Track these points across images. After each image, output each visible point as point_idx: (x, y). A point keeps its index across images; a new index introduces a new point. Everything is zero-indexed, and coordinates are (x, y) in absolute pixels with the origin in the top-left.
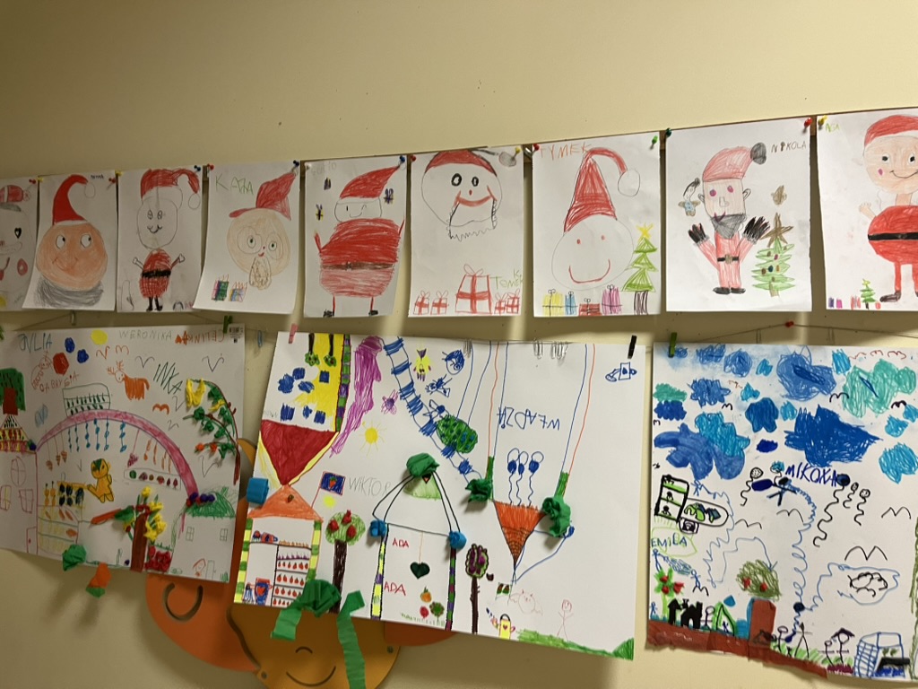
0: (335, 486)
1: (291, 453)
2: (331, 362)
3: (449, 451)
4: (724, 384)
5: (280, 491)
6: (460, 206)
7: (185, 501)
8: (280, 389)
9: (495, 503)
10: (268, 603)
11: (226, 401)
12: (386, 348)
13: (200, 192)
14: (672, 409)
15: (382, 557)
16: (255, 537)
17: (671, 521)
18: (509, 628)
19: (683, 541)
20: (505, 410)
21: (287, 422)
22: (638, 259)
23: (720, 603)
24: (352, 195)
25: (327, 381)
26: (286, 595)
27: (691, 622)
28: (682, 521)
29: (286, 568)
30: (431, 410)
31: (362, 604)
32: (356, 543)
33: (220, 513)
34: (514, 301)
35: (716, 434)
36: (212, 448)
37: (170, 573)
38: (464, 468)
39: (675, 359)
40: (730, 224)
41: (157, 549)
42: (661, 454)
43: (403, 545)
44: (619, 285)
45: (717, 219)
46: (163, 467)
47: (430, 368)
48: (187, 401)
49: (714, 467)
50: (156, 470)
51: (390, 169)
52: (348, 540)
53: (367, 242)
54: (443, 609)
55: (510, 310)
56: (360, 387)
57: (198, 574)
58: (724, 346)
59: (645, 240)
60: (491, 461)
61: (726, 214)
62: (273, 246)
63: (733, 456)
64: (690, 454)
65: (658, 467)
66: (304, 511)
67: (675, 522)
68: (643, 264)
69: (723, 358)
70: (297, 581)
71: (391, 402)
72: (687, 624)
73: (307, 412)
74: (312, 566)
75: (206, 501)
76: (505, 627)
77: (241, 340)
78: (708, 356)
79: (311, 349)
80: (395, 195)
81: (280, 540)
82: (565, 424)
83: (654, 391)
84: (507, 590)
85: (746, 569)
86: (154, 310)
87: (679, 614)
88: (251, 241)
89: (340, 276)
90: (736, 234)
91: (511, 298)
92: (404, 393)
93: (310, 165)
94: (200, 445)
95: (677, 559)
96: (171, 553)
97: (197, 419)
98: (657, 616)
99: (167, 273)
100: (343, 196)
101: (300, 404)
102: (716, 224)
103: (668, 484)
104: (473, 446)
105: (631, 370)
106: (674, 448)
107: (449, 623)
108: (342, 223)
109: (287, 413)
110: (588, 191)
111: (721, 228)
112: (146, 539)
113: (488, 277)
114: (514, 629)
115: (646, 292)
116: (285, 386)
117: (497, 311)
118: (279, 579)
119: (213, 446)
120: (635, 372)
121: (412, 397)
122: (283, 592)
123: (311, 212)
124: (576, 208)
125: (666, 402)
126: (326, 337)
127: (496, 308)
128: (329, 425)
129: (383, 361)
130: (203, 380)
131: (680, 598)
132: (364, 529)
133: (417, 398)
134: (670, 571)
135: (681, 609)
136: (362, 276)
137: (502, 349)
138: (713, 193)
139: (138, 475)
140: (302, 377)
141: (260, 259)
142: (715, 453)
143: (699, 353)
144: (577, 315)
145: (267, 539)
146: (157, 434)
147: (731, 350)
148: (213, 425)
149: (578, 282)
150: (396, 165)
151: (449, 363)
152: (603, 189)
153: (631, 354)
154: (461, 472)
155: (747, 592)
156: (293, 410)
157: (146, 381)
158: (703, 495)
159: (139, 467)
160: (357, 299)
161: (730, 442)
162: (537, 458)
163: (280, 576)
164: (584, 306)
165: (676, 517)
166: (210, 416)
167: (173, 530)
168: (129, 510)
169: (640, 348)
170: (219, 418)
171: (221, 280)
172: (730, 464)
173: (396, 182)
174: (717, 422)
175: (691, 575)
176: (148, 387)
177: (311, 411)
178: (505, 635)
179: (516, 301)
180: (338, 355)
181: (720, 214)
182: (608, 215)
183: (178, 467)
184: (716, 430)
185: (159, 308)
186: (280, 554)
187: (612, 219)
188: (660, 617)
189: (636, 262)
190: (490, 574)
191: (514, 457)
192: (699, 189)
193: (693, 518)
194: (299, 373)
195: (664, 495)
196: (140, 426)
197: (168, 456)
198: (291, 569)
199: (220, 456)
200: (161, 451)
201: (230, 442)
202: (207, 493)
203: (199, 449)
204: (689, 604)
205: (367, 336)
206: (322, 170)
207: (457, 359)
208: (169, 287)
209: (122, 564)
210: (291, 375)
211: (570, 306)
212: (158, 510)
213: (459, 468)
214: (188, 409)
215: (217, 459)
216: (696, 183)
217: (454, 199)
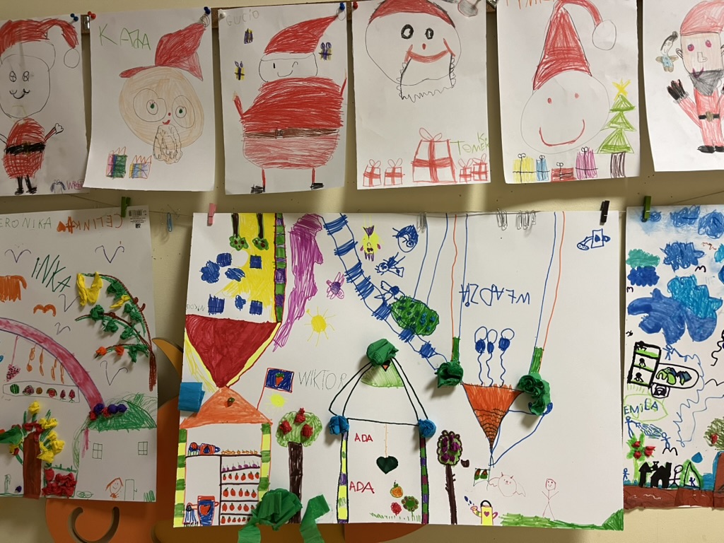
0: (283, 383)
1: (225, 350)
2: (263, 245)
3: (407, 335)
4: (698, 247)
5: (217, 394)
6: (413, 61)
7: (88, 414)
8: (204, 278)
9: (464, 385)
10: (215, 522)
11: (131, 296)
12: (327, 226)
13: (79, 47)
14: (646, 276)
15: (343, 455)
16: (191, 449)
17: (643, 387)
18: (491, 514)
19: (655, 406)
20: (468, 287)
21: (218, 316)
22: (615, 117)
23: (688, 461)
24: (279, 50)
25: (259, 266)
26: (236, 511)
27: (660, 482)
28: (654, 386)
29: (233, 480)
30: (383, 292)
31: (326, 509)
32: (313, 443)
33: (136, 424)
34: (480, 168)
35: (689, 298)
36: (117, 351)
37: (76, 496)
38: (427, 351)
39: (648, 223)
40: (709, 81)
41: (56, 472)
42: (633, 321)
43: (367, 440)
44: (594, 147)
45: (695, 75)
46: (53, 377)
47: (379, 247)
48: (80, 298)
49: (686, 331)
50: (46, 383)
51: (327, 19)
52: (303, 441)
53: (300, 105)
54: (417, 503)
55: (477, 177)
56: (299, 272)
57: (114, 496)
58: (699, 208)
59: (622, 97)
60: (456, 342)
61: (705, 70)
62: (181, 111)
63: (705, 318)
64: (663, 318)
65: (631, 334)
66: (249, 414)
67: (647, 388)
68: (619, 124)
69: (698, 220)
70: (247, 493)
71: (336, 286)
72: (657, 485)
73: (240, 302)
74: (264, 475)
75: (115, 413)
76: (487, 514)
77: (146, 226)
78: (682, 219)
79: (236, 231)
80: (333, 50)
81: (223, 449)
82: (536, 298)
83: (627, 257)
84: (485, 475)
85: (714, 426)
86: (26, 193)
87: (649, 476)
88: (152, 106)
89: (270, 146)
90: (715, 90)
91: (477, 164)
92: (351, 275)
93: (224, 13)
94: (101, 349)
95: (649, 423)
96: (75, 474)
97: (95, 319)
98: (629, 481)
99: (40, 147)
100: (269, 50)
101: (230, 294)
102: (695, 80)
103: (641, 351)
104: (434, 327)
105: (604, 237)
106: (646, 315)
107: (425, 517)
108: (268, 84)
109: (217, 305)
110: (559, 44)
111: (700, 84)
112: (40, 461)
113: (448, 141)
114: (497, 514)
115: (623, 153)
116: (210, 274)
117: (463, 179)
118: (226, 493)
119: (119, 349)
120: (609, 239)
121: (361, 279)
122: (232, 507)
123: (228, 71)
124: (546, 63)
125: (639, 268)
126: (254, 217)
127: (461, 175)
128: (268, 315)
129: (323, 240)
130: (98, 273)
131: (650, 461)
132: (321, 427)
133: (367, 280)
134: (642, 436)
135: (651, 471)
136: (297, 145)
137: (461, 223)
138: (691, 48)
139: (21, 389)
140: (229, 263)
141: (166, 127)
142: (688, 317)
143: (673, 216)
144: (550, 181)
145: (207, 450)
146: (42, 340)
147: (705, 211)
148: (117, 324)
149: (551, 145)
150: (333, 14)
151: (401, 239)
152: (576, 42)
153: (603, 220)
154: (424, 356)
155: (714, 447)
156: (222, 301)
157: (21, 278)
158: (675, 359)
159: (22, 380)
160: (294, 171)
161: (703, 304)
162: (507, 335)
163: (226, 490)
164: (556, 170)
165: (648, 383)
166: (112, 314)
167: (75, 449)
168: (14, 431)
169: (614, 214)
170: (124, 316)
171: (116, 153)
172: (702, 326)
173: (334, 34)
174: (690, 285)
175: (661, 438)
176: (25, 286)
177: (244, 302)
178: (487, 522)
179: (483, 166)
180: (269, 236)
181: (698, 70)
182: (582, 70)
183: (73, 375)
184: (689, 294)
185: (32, 190)
186: (225, 466)
187: (586, 75)
188: (632, 482)
189: (612, 122)
190: (465, 460)
191: (481, 335)
192: (677, 43)
193: (664, 382)
194: (225, 259)
195: (637, 362)
196: (18, 331)
197: (58, 364)
198: (239, 481)
199: (129, 360)
200: (50, 360)
201: (141, 343)
202: (115, 403)
203: (100, 354)
204: (659, 466)
205: (303, 214)
206: (240, 19)
207: (410, 236)
208: (43, 163)
209: (12, 491)
210: (215, 261)
211: (541, 171)
212: (52, 427)
213: (421, 352)
214: (81, 308)
215: (124, 363)
216: (674, 37)
217: (405, 54)
